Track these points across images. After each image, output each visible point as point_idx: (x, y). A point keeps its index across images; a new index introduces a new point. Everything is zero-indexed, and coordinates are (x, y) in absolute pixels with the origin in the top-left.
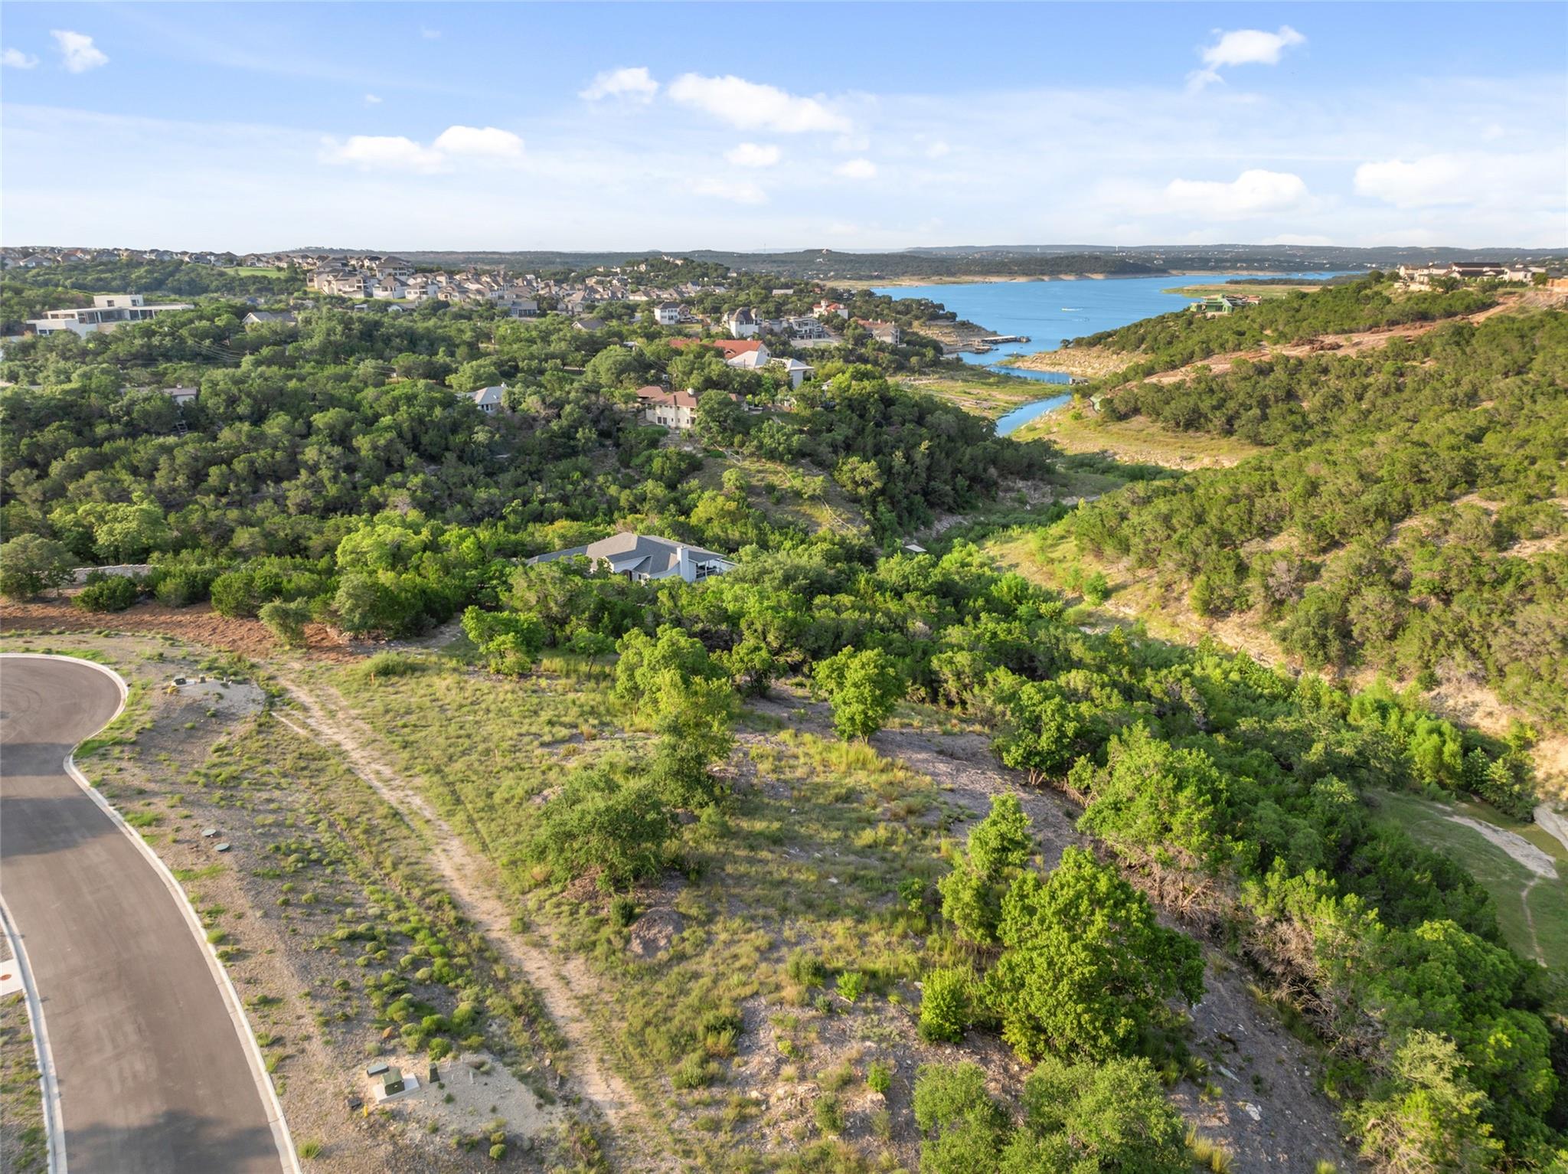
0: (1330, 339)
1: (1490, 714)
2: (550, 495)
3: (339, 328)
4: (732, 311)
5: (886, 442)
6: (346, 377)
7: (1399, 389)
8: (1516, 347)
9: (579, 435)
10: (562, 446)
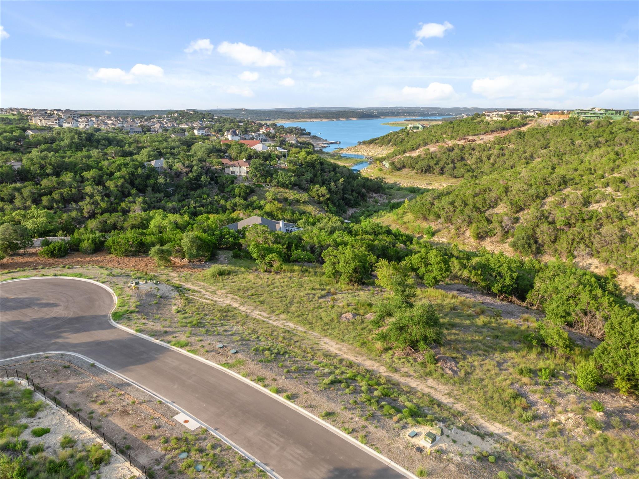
0: (471, 138)
1: (597, 267)
2: (197, 205)
3: (76, 136)
4: (228, 131)
5: (326, 179)
6: (89, 157)
7: (503, 155)
8: (542, 139)
9: (202, 179)
10: (196, 184)
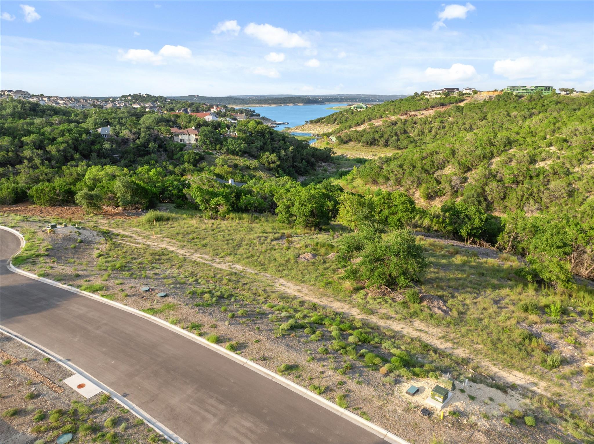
3: (19, 106)
5: (276, 148)
6: (31, 124)
7: (444, 127)
8: (479, 112)
9: (150, 146)
10: (143, 150)
